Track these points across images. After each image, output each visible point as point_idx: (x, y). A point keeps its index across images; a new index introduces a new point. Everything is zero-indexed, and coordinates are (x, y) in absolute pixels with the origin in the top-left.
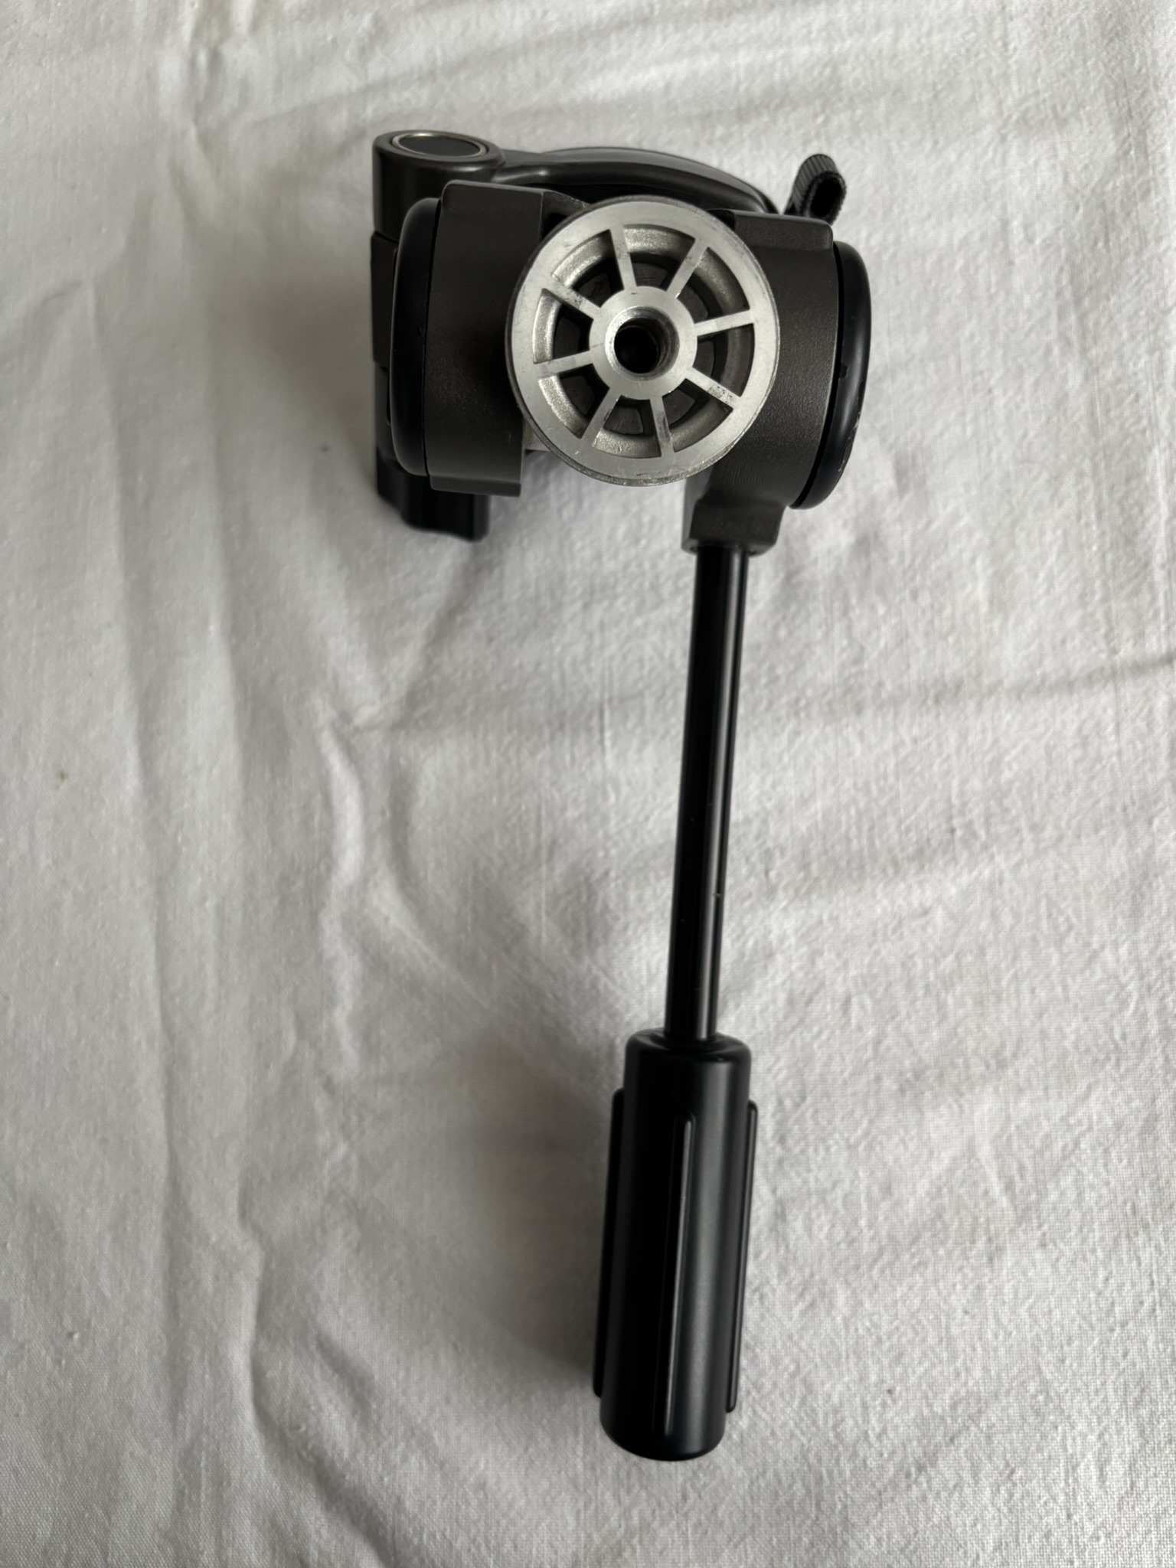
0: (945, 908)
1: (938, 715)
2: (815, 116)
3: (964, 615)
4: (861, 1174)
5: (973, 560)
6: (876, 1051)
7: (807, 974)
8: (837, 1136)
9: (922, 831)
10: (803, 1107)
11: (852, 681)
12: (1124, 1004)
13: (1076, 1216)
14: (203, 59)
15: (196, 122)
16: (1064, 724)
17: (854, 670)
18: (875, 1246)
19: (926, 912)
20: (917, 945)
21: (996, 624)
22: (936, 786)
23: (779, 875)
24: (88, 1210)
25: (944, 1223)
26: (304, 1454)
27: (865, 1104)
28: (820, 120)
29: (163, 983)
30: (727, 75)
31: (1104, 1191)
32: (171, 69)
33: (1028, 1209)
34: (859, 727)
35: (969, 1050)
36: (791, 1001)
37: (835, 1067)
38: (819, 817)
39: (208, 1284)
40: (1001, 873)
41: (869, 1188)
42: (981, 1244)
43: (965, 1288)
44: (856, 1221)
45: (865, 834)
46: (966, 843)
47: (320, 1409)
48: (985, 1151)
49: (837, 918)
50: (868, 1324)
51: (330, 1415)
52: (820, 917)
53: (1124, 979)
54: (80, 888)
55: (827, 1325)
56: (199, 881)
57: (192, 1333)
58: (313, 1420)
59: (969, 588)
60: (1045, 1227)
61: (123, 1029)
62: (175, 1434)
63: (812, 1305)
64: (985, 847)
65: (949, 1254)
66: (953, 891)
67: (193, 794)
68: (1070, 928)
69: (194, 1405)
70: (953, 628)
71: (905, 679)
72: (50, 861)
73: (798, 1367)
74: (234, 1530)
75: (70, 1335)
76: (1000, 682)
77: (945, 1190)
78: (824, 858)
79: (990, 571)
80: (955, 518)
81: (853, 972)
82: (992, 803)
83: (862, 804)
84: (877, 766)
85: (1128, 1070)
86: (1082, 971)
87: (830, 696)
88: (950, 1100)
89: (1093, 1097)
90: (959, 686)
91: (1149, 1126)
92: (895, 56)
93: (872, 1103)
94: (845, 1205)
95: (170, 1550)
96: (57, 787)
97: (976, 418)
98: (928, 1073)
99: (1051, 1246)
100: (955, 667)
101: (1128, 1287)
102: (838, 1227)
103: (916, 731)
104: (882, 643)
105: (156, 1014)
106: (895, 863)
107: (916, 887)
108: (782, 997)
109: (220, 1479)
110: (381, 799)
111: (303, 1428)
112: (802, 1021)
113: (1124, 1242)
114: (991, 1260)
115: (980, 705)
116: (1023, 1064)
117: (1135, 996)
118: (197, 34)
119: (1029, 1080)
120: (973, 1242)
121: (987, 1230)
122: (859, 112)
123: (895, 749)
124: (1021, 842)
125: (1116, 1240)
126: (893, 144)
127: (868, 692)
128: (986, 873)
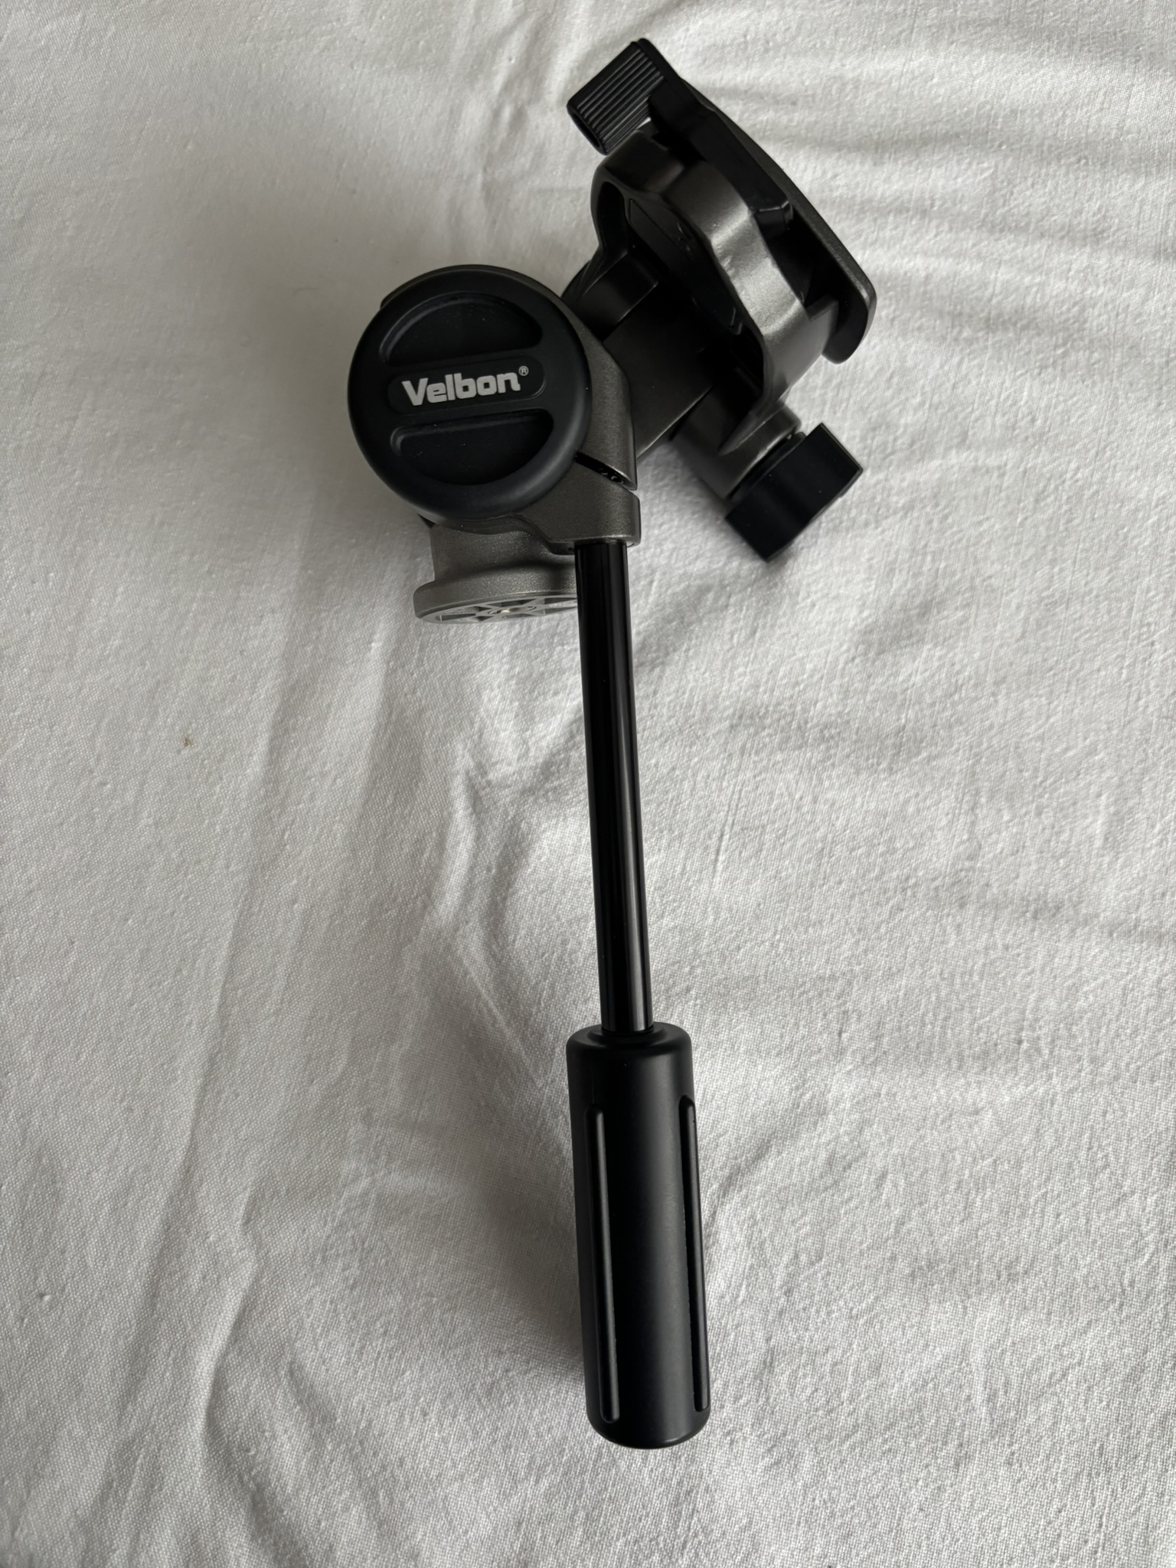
0: (995, 1113)
1: (1033, 930)
2: (1056, 347)
3: (1079, 844)
4: (854, 1346)
5: (1099, 795)
6: (897, 1231)
7: (852, 1141)
8: (841, 1303)
9: (992, 1034)
10: (817, 1266)
11: (963, 874)
12: (1139, 1252)
13: (1047, 1443)
14: (507, 113)
15: (485, 170)
16: (1145, 970)
17: (967, 864)
18: (851, 1421)
19: (977, 1112)
20: (961, 1140)
21: (1107, 859)
22: (1015, 994)
23: (851, 1038)
24: (94, 1174)
25: (922, 1418)
26: (246, 1478)
27: (876, 1280)
28: (1060, 351)
29: (230, 973)
30: (984, 285)
31: (1079, 1426)
32: (475, 113)
33: (1004, 1424)
34: (959, 919)
35: (986, 1254)
36: (830, 1162)
37: (856, 1236)
38: (901, 994)
39: (195, 1280)
40: (1055, 1095)
41: (859, 1361)
42: (951, 1447)
43: (927, 1486)
44: (838, 1391)
45: (939, 1023)
46: (1029, 1057)
47: (274, 1437)
48: (978, 1357)
49: (895, 1095)
50: (825, 1496)
51: (282, 1446)
52: (879, 1089)
53: (1144, 1229)
54: (174, 855)
55: (788, 1485)
56: (295, 882)
57: (164, 1325)
58: (264, 1446)
59: (1090, 820)
60: (1016, 1447)
61: (178, 1005)
62: (119, 1424)
63: (777, 1463)
64: (1046, 1066)
65: (919, 1448)
66: (1007, 1099)
67: (312, 798)
68: (1105, 1167)
69: (147, 1398)
70: (1067, 852)
71: (1011, 886)
72: (151, 821)
73: (750, 1523)
74: (152, 1537)
75: (41, 1296)
76: (1097, 916)
77: (931, 1385)
78: (897, 1034)
79: (1112, 809)
80: (1092, 751)
81: (895, 1151)
82: (1062, 1025)
83: (943, 993)
84: (966, 961)
85: (1128, 1317)
86: (1108, 1209)
87: (937, 883)
88: (957, 1298)
89: (1090, 1334)
90: (1058, 908)
91: (1134, 1376)
92: (1140, 315)
93: (882, 1280)
94: (832, 1372)
95: (82, 1540)
96: (179, 752)
97: (1133, 665)
98: (942, 1267)
99: (1016, 1466)
100: (1058, 889)
101: (1077, 1523)
102: (820, 1393)
103: (1009, 939)
104: (1000, 845)
105: (216, 1000)
106: (961, 1059)
107: (974, 1085)
108: (823, 1156)
109: (153, 1482)
110: (492, 854)
111: (252, 1453)
112: (836, 1183)
113: (1084, 1480)
114: (957, 1465)
115: (1073, 931)
116: (1034, 1282)
117: (1152, 1247)
118: (507, 87)
119: (1035, 1301)
120: (945, 1443)
121: (960, 1436)
122: (1096, 355)
123: (986, 949)
124: (1080, 1071)
125: (1077, 1475)
126: (1120, 393)
127: (975, 889)
128: (1041, 1090)
